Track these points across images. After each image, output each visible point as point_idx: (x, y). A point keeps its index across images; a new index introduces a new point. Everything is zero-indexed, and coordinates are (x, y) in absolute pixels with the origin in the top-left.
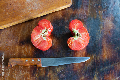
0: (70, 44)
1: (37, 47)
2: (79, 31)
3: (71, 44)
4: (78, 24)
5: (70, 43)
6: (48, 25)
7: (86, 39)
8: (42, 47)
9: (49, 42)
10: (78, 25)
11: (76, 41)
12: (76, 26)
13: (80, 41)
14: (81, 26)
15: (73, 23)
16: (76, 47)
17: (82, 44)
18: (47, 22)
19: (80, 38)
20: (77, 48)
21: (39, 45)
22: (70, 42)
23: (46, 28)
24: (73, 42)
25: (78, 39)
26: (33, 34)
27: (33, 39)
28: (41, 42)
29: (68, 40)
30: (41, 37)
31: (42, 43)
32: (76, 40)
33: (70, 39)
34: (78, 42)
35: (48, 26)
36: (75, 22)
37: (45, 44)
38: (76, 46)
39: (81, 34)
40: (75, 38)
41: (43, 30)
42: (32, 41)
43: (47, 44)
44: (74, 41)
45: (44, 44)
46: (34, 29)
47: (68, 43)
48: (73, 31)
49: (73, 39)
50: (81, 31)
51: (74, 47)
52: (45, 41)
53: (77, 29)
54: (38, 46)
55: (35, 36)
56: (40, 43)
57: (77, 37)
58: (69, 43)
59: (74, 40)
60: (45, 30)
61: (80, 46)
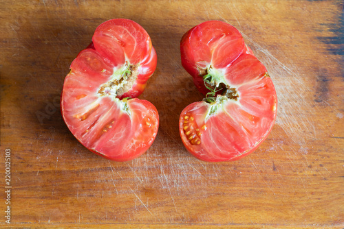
0: (191, 135)
1: (92, 144)
2: (229, 72)
3: (197, 133)
4: (221, 40)
5: (188, 129)
6: (136, 44)
7: (262, 109)
8: (114, 147)
9: (144, 124)
10: (226, 47)
11: (216, 121)
12: (216, 53)
13: (237, 119)
14: (235, 50)
15: (198, 39)
16: (217, 147)
17: (245, 131)
18: (130, 30)
19: (237, 106)
20: (222, 151)
21: (102, 138)
22: (192, 128)
23: (127, 59)
24: (204, 124)
25: (226, 110)
26: (68, 87)
27: (70, 110)
28: (109, 123)
29: (182, 118)
30: (107, 102)
31: (114, 129)
32: (215, 114)
33: (190, 114)
34: (228, 125)
35: (136, 52)
36: (211, 33)
37: (127, 134)
38: (220, 143)
39: (236, 87)
40: (211, 107)
41: (115, 69)
42: (68, 120)
43: (137, 134)
44: (209, 122)
45: (123, 132)
46: (74, 62)
47: (182, 132)
48: (201, 72)
49: (204, 109)
50: (236, 73)
51: (207, 148)
52: (126, 118)
53: (220, 65)
54: (97, 144)
55: (77, 96)
56: (105, 127)
57: (221, 100)
58: (185, 131)
59: (207, 116)
60: (125, 68)
61: (234, 144)
